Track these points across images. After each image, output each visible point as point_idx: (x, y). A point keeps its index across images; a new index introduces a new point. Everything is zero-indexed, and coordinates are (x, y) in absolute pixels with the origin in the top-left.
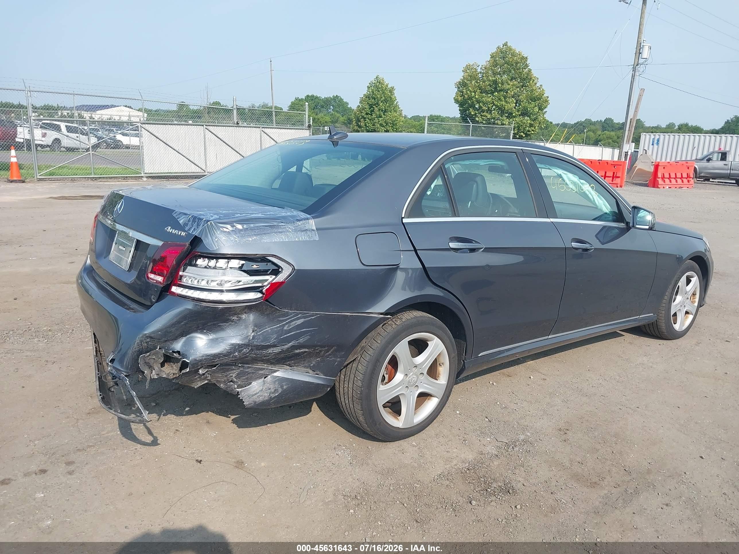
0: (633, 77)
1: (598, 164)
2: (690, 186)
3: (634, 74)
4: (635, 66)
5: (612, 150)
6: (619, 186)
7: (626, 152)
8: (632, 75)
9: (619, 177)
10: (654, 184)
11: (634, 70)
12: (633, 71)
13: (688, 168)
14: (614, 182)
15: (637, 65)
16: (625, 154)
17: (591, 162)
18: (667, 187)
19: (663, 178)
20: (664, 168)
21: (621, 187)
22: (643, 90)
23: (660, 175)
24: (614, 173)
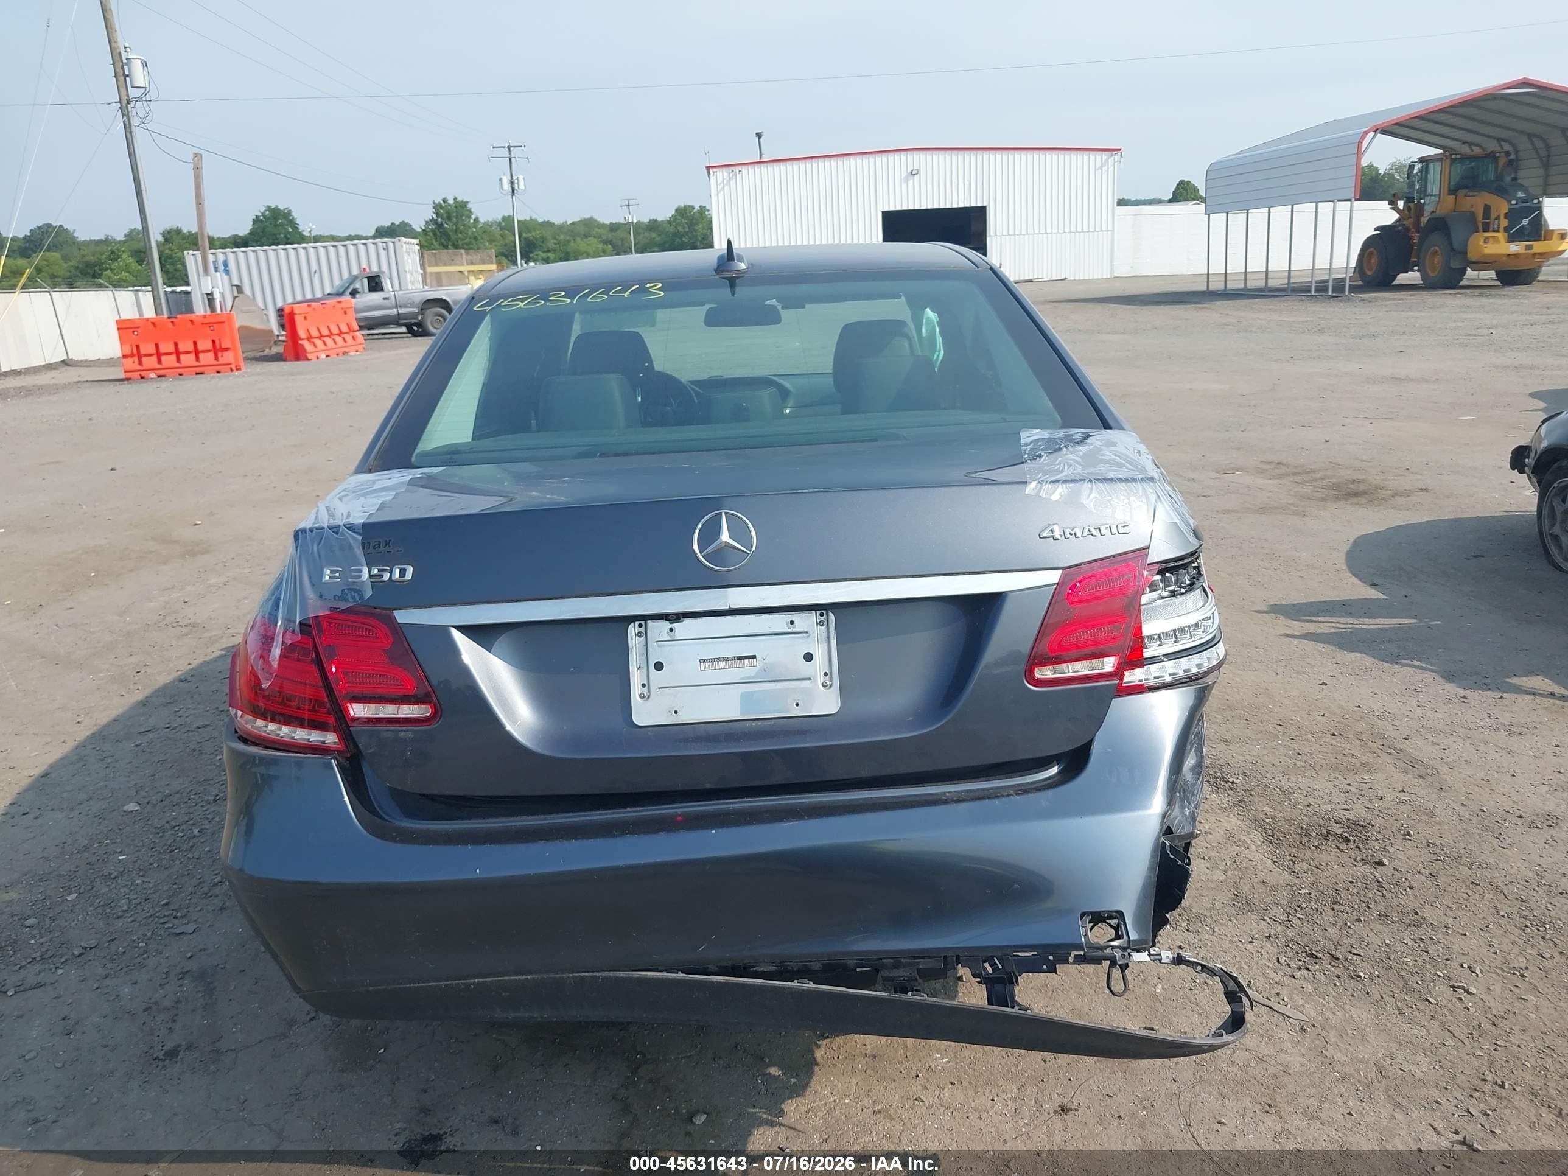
0: (128, 128)
1: (171, 326)
2: (360, 348)
3: (127, 122)
4: (124, 105)
5: (135, 295)
6: (233, 367)
7: (208, 294)
8: (125, 124)
9: (227, 349)
10: (295, 351)
11: (125, 112)
12: (123, 115)
13: (345, 313)
14: (221, 360)
15: (128, 103)
16: (209, 299)
17: (153, 323)
18: (323, 356)
19: (310, 338)
20: (305, 318)
21: (238, 369)
22: (199, 156)
23: (302, 333)
24: (213, 341)
